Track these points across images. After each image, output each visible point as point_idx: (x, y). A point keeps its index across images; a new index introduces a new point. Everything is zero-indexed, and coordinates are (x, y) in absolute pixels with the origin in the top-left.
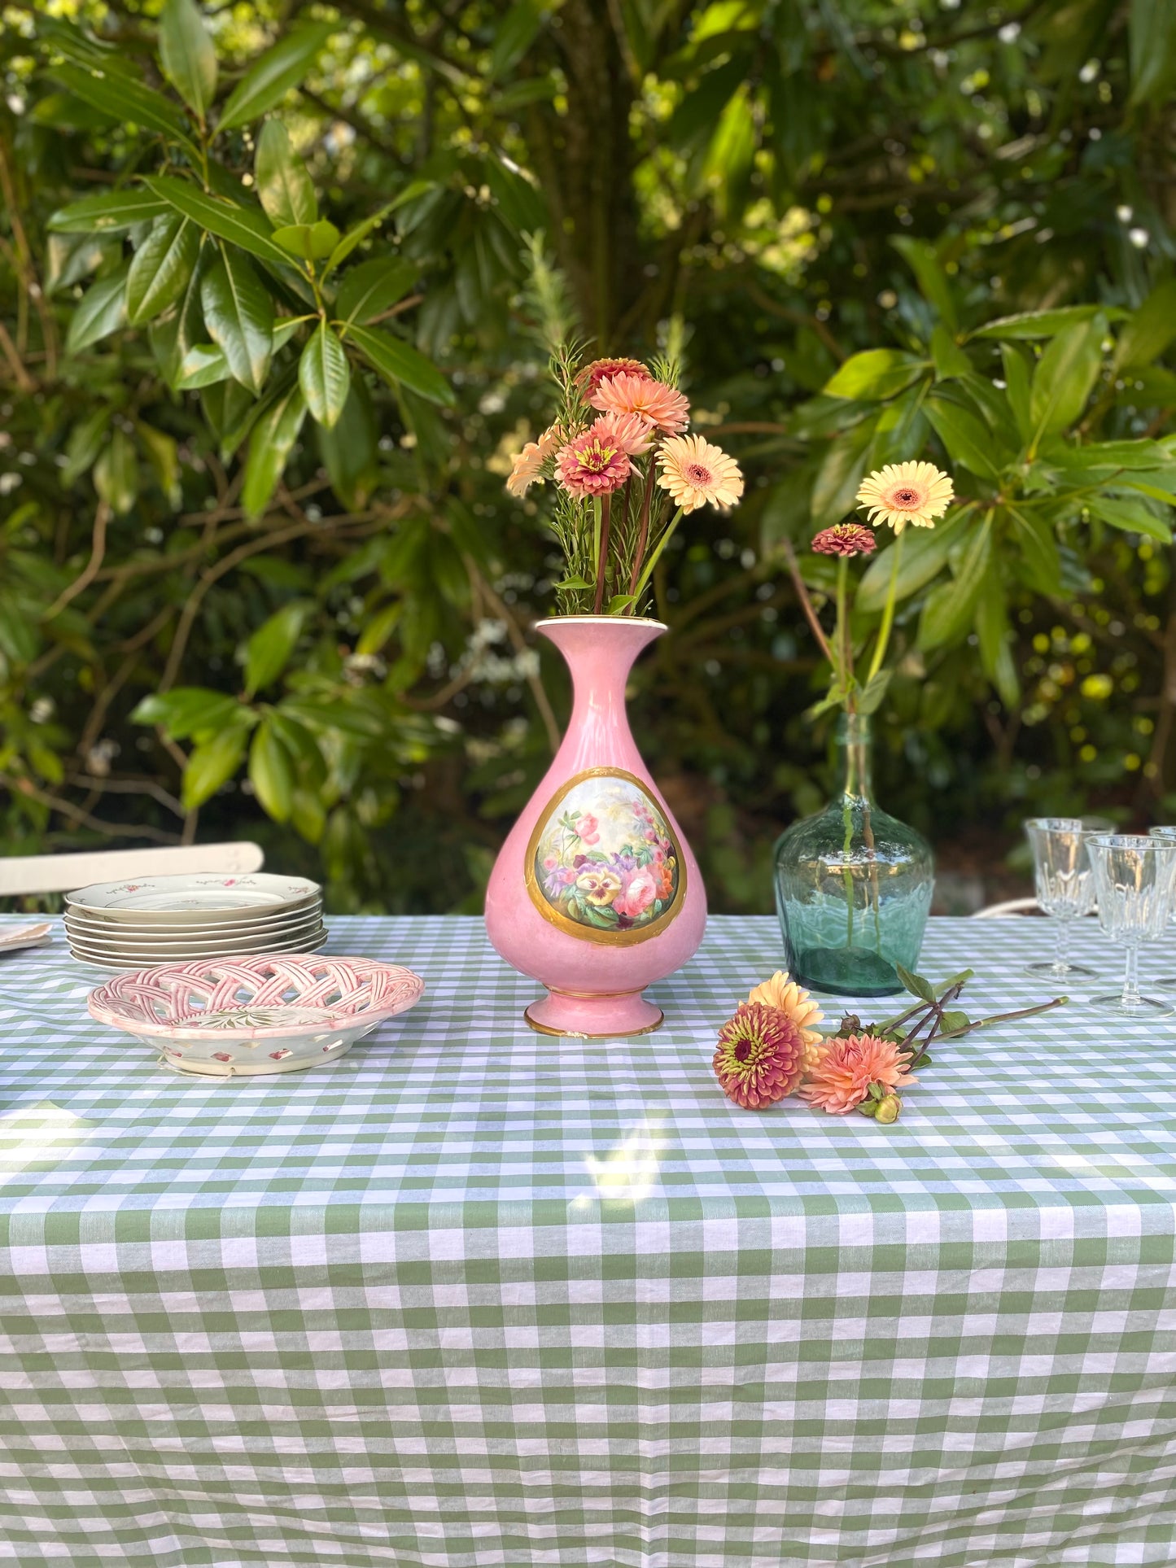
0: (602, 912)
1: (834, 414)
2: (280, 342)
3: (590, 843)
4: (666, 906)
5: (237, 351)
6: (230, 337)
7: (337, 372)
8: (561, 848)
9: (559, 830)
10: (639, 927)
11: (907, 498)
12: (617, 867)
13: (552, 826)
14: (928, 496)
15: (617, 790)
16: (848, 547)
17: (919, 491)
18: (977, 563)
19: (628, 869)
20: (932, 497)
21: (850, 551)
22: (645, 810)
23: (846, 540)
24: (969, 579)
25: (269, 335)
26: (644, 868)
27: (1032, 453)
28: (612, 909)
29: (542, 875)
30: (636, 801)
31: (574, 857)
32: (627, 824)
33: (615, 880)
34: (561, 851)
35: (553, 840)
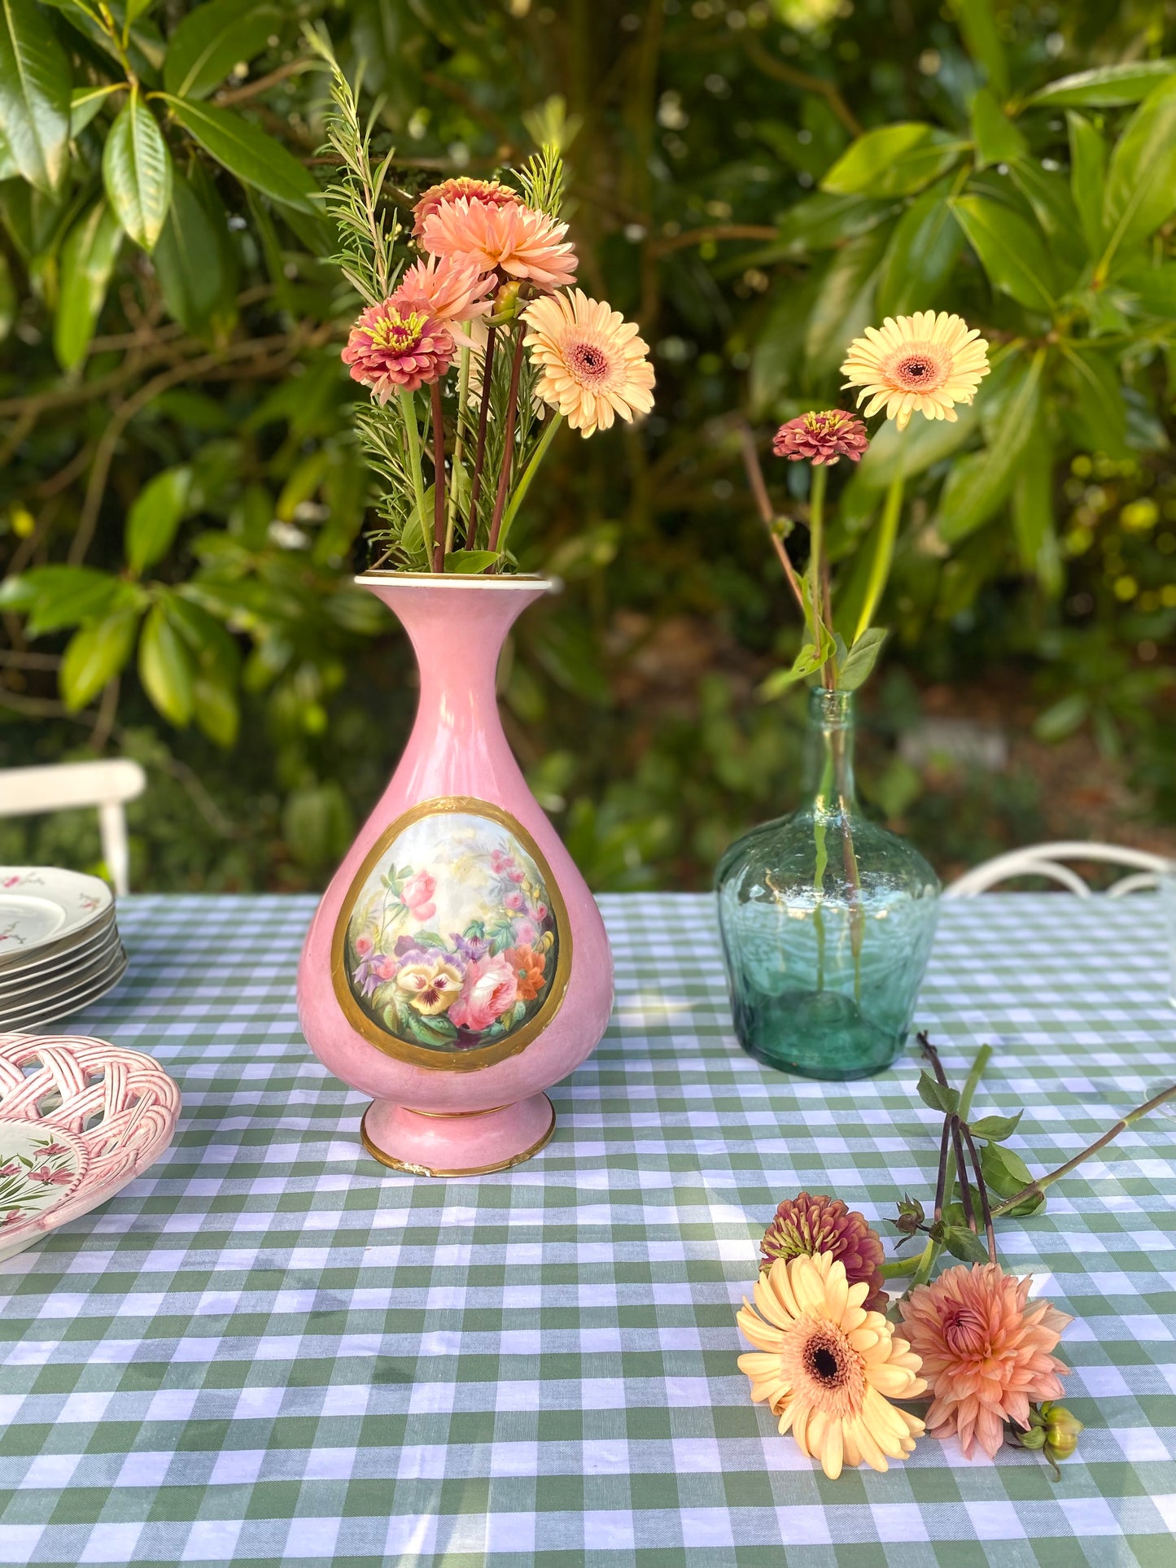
0: (433, 1024)
1: (839, 216)
2: (81, 120)
3: (422, 918)
4: (533, 1009)
5: (23, 137)
6: (13, 115)
7: (155, 169)
8: (380, 923)
9: (379, 894)
10: (489, 1043)
11: (917, 371)
12: (458, 956)
13: (371, 885)
14: (950, 369)
15: (468, 834)
16: (825, 451)
17: (937, 359)
18: (1019, 425)
19: (475, 959)
20: (956, 371)
21: (828, 457)
22: (510, 863)
23: (823, 441)
24: (1007, 448)
25: (66, 112)
26: (500, 956)
27: (1101, 273)
28: (448, 1020)
29: (351, 960)
30: (498, 847)
31: (396, 939)
32: (480, 887)
33: (452, 977)
34: (380, 928)
35: (371, 909)
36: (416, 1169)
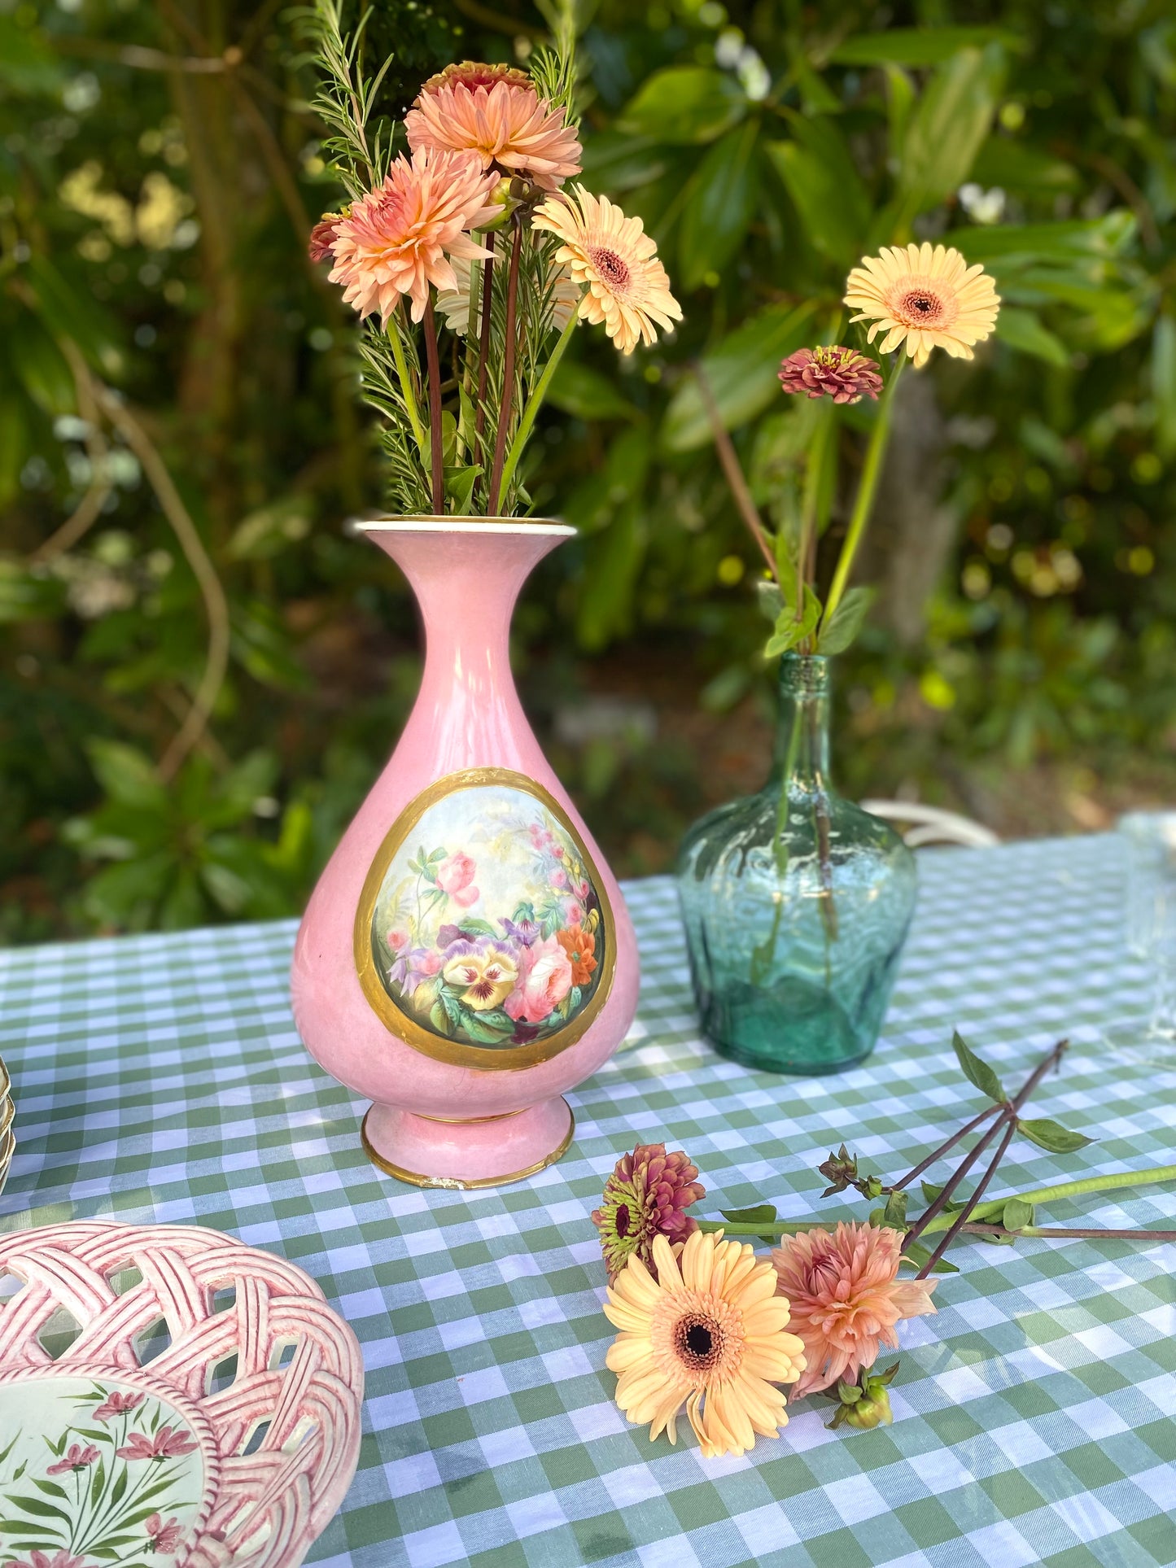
0: (488, 1020)
3: (463, 903)
8: (415, 913)
9: (410, 880)
10: (548, 1035)
11: (923, 306)
12: (510, 942)
13: (398, 870)
14: (958, 306)
15: (503, 808)
19: (528, 944)
21: (852, 395)
26: (553, 939)
28: (505, 1014)
29: (384, 958)
30: (535, 822)
31: (437, 929)
32: (524, 865)
33: (506, 965)
34: (416, 918)
35: (401, 898)
36: (446, 1183)
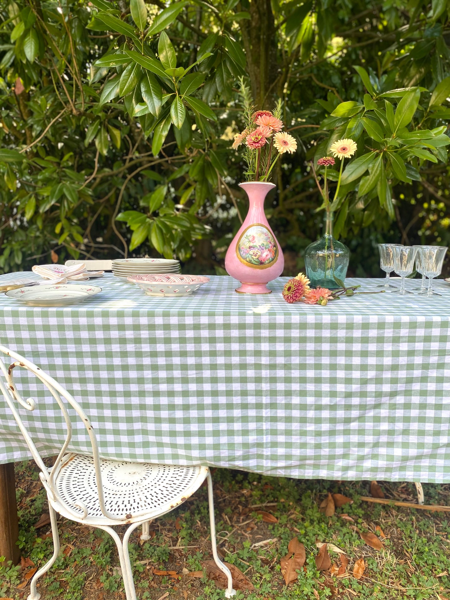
0: (256, 260)
1: (334, 122)
2: (164, 102)
3: (253, 243)
4: (273, 259)
5: (151, 104)
6: (149, 100)
7: (182, 111)
8: (245, 244)
10: (265, 264)
11: (344, 149)
12: (260, 249)
13: (243, 238)
15: (260, 229)
17: (348, 147)
18: (377, 169)
19: (263, 250)
20: (351, 149)
21: (327, 164)
22: (268, 235)
23: (326, 161)
24: (374, 175)
25: (161, 99)
26: (267, 250)
27: (394, 135)
29: (240, 251)
30: (265, 232)
31: (249, 246)
32: (263, 238)
33: (259, 252)
35: (243, 242)
36: (249, 293)
